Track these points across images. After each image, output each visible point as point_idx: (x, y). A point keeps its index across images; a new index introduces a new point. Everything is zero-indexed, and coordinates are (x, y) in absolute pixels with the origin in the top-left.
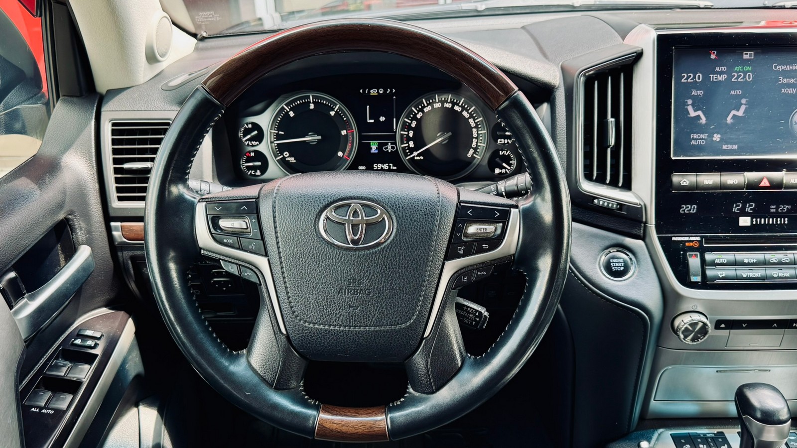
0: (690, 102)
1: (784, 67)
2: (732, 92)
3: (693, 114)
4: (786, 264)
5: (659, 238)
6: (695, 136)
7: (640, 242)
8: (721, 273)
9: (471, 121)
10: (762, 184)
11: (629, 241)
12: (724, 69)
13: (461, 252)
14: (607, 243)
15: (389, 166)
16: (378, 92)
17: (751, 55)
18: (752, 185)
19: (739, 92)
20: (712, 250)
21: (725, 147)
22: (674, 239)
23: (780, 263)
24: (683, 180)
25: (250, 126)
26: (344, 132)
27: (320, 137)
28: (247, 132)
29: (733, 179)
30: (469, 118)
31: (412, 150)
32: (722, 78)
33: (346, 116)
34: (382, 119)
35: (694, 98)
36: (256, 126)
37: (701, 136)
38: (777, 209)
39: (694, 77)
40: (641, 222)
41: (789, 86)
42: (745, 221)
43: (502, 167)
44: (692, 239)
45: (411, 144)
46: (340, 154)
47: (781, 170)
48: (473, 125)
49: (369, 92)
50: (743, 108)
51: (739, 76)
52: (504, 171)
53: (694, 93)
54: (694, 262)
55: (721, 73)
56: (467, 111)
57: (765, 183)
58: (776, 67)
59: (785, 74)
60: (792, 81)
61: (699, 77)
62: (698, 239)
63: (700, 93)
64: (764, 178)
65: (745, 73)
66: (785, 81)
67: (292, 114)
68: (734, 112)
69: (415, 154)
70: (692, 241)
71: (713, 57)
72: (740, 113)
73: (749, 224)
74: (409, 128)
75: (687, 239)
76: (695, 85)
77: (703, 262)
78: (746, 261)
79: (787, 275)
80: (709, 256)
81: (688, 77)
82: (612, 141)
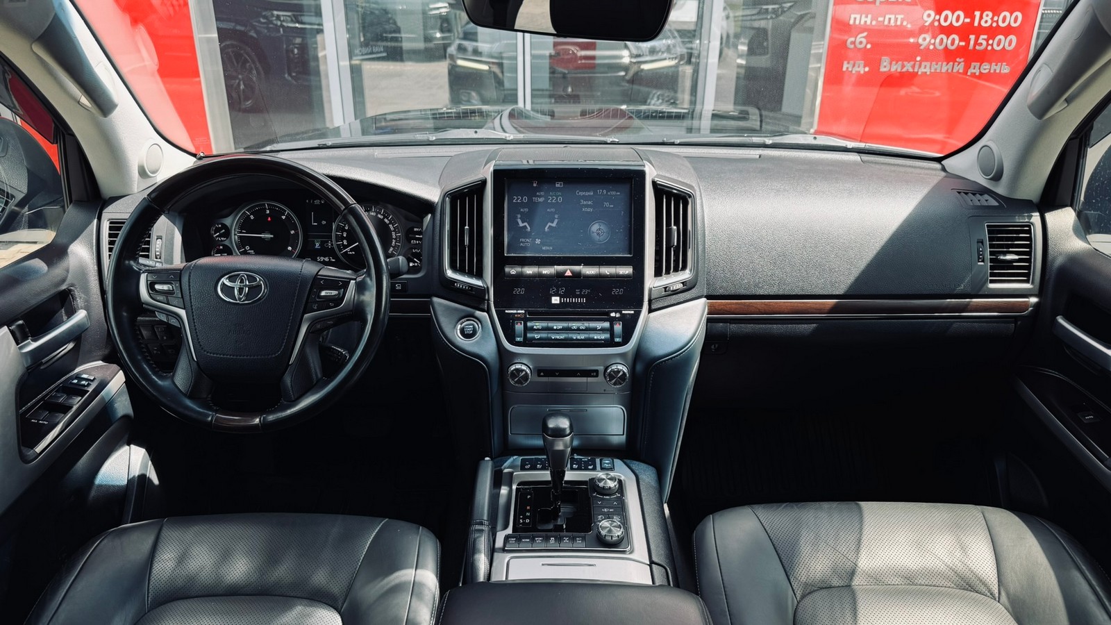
0: (519, 216)
1: (584, 193)
2: (548, 210)
3: (521, 225)
4: (582, 330)
5: (496, 311)
6: (523, 240)
7: (485, 314)
8: (537, 336)
9: (391, 226)
10: (566, 274)
11: (478, 313)
12: (542, 193)
13: (316, 308)
14: (463, 314)
15: (330, 259)
16: (320, 202)
17: (561, 185)
18: (560, 275)
19: (553, 210)
20: (531, 320)
21: (544, 248)
22: (506, 311)
23: (578, 329)
24: (513, 271)
25: (220, 226)
26: (292, 232)
27: (272, 236)
28: (217, 230)
29: (546, 271)
30: (389, 224)
31: (345, 247)
32: (541, 200)
33: (294, 220)
34: (324, 222)
35: (522, 214)
36: (224, 226)
37: (527, 240)
38: (581, 292)
39: (522, 199)
40: (485, 300)
41: (587, 206)
42: (555, 300)
43: (414, 262)
44: (519, 312)
45: (345, 242)
46: (290, 248)
47: (580, 265)
48: (392, 229)
49: (313, 202)
50: (556, 221)
51: (553, 199)
52: (416, 264)
53: (522, 210)
54: (519, 327)
55: (540, 196)
56: (387, 219)
57: (568, 273)
58: (578, 193)
59: (585, 198)
60: (590, 203)
61: (525, 199)
62: (523, 312)
63: (526, 210)
64: (568, 270)
65: (557, 197)
66: (585, 203)
67: (252, 217)
68: (549, 224)
69: (348, 249)
70: (520, 313)
71: (535, 185)
72: (554, 225)
73: (558, 302)
74: (343, 230)
75: (515, 312)
76: (522, 205)
77: (526, 329)
78: (555, 328)
79: (583, 338)
80: (529, 324)
81: (518, 199)
82: (467, 242)
